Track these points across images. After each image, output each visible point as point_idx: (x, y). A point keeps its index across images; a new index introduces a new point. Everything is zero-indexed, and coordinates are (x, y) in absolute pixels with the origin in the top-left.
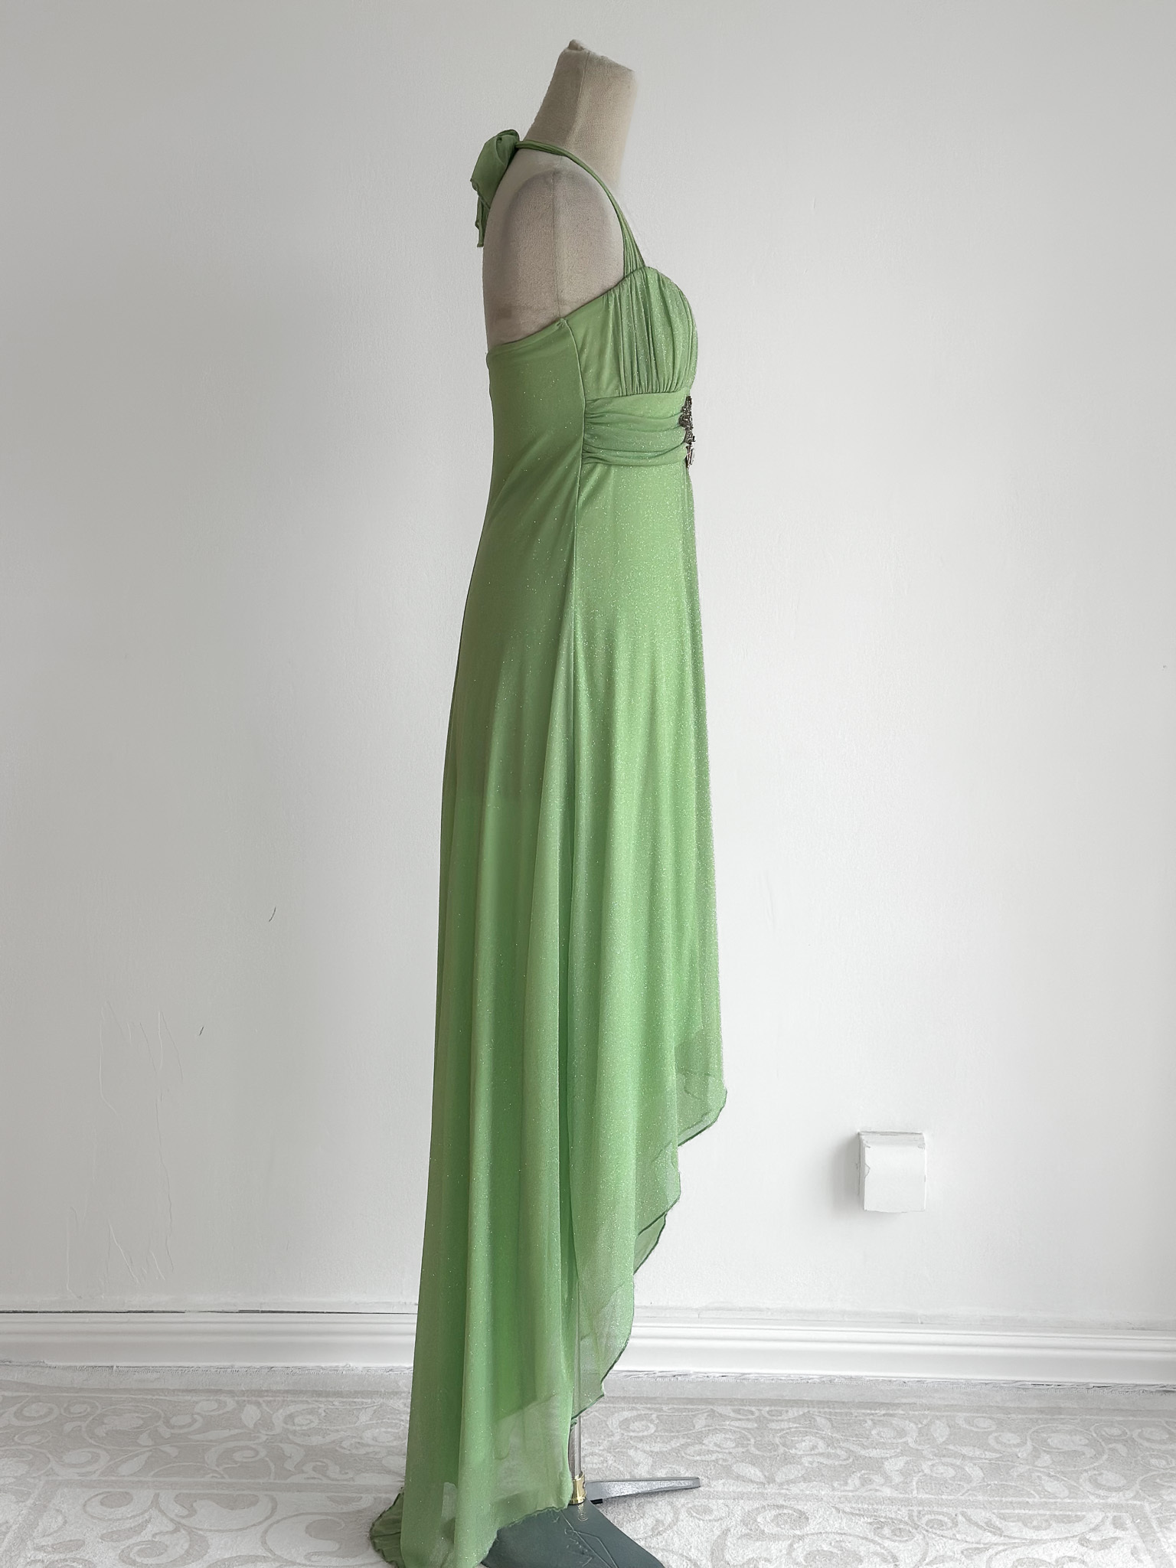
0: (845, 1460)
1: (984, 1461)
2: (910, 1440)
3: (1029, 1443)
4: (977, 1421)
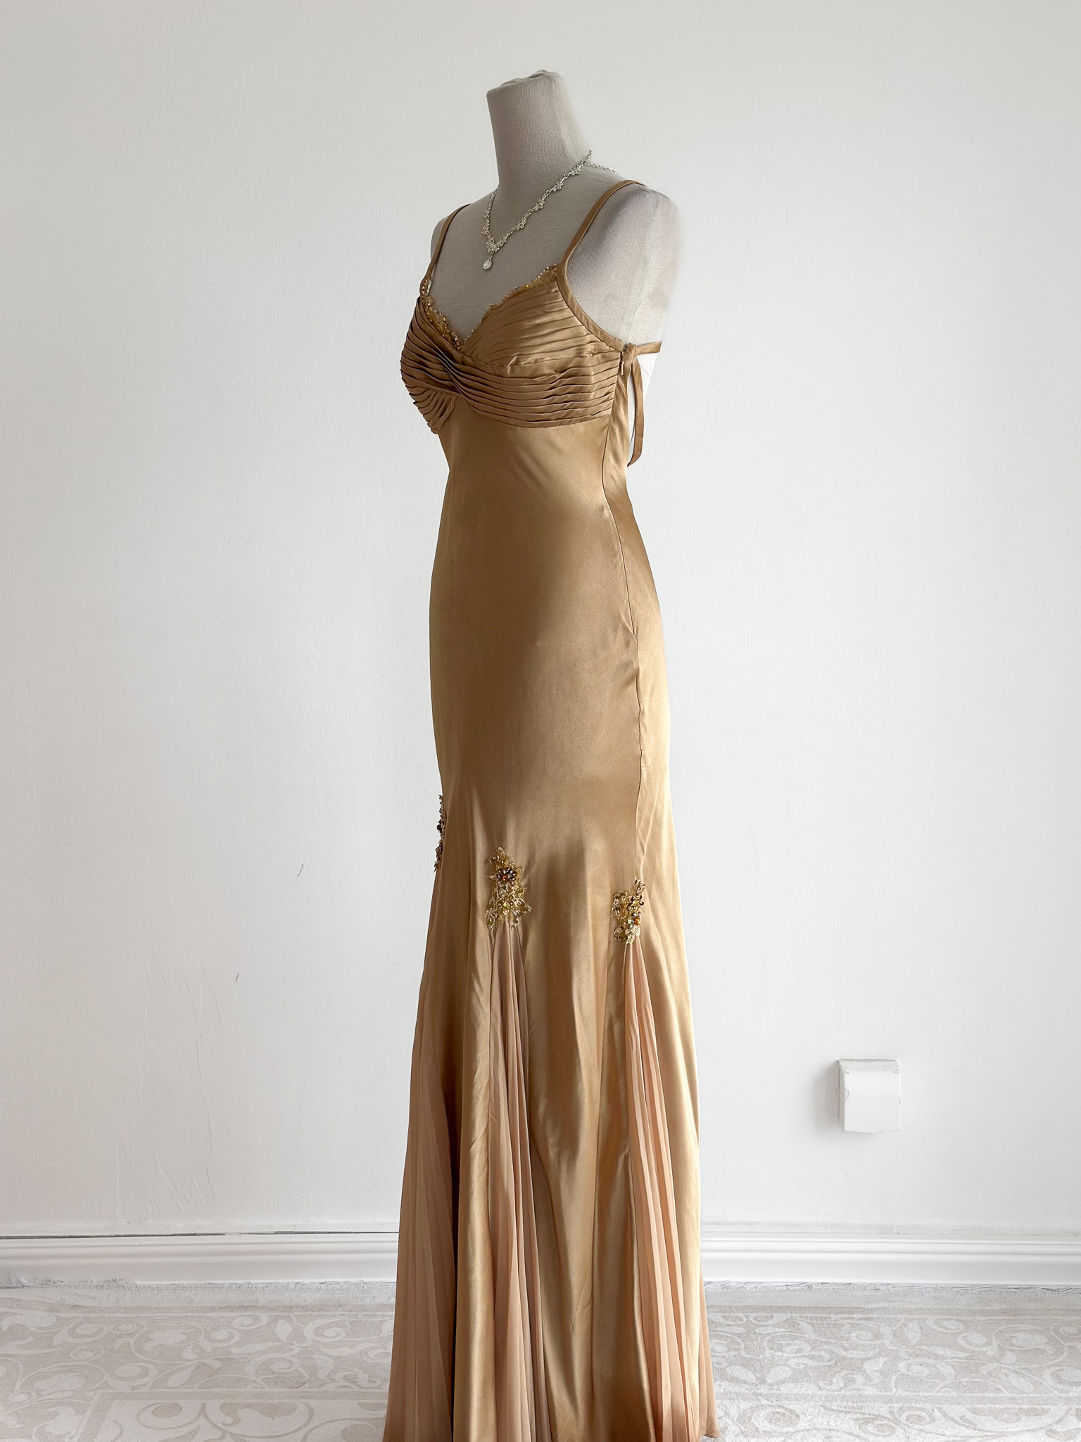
0: (829, 1361)
1: (955, 1359)
2: (887, 1343)
3: (994, 1341)
4: (946, 1323)
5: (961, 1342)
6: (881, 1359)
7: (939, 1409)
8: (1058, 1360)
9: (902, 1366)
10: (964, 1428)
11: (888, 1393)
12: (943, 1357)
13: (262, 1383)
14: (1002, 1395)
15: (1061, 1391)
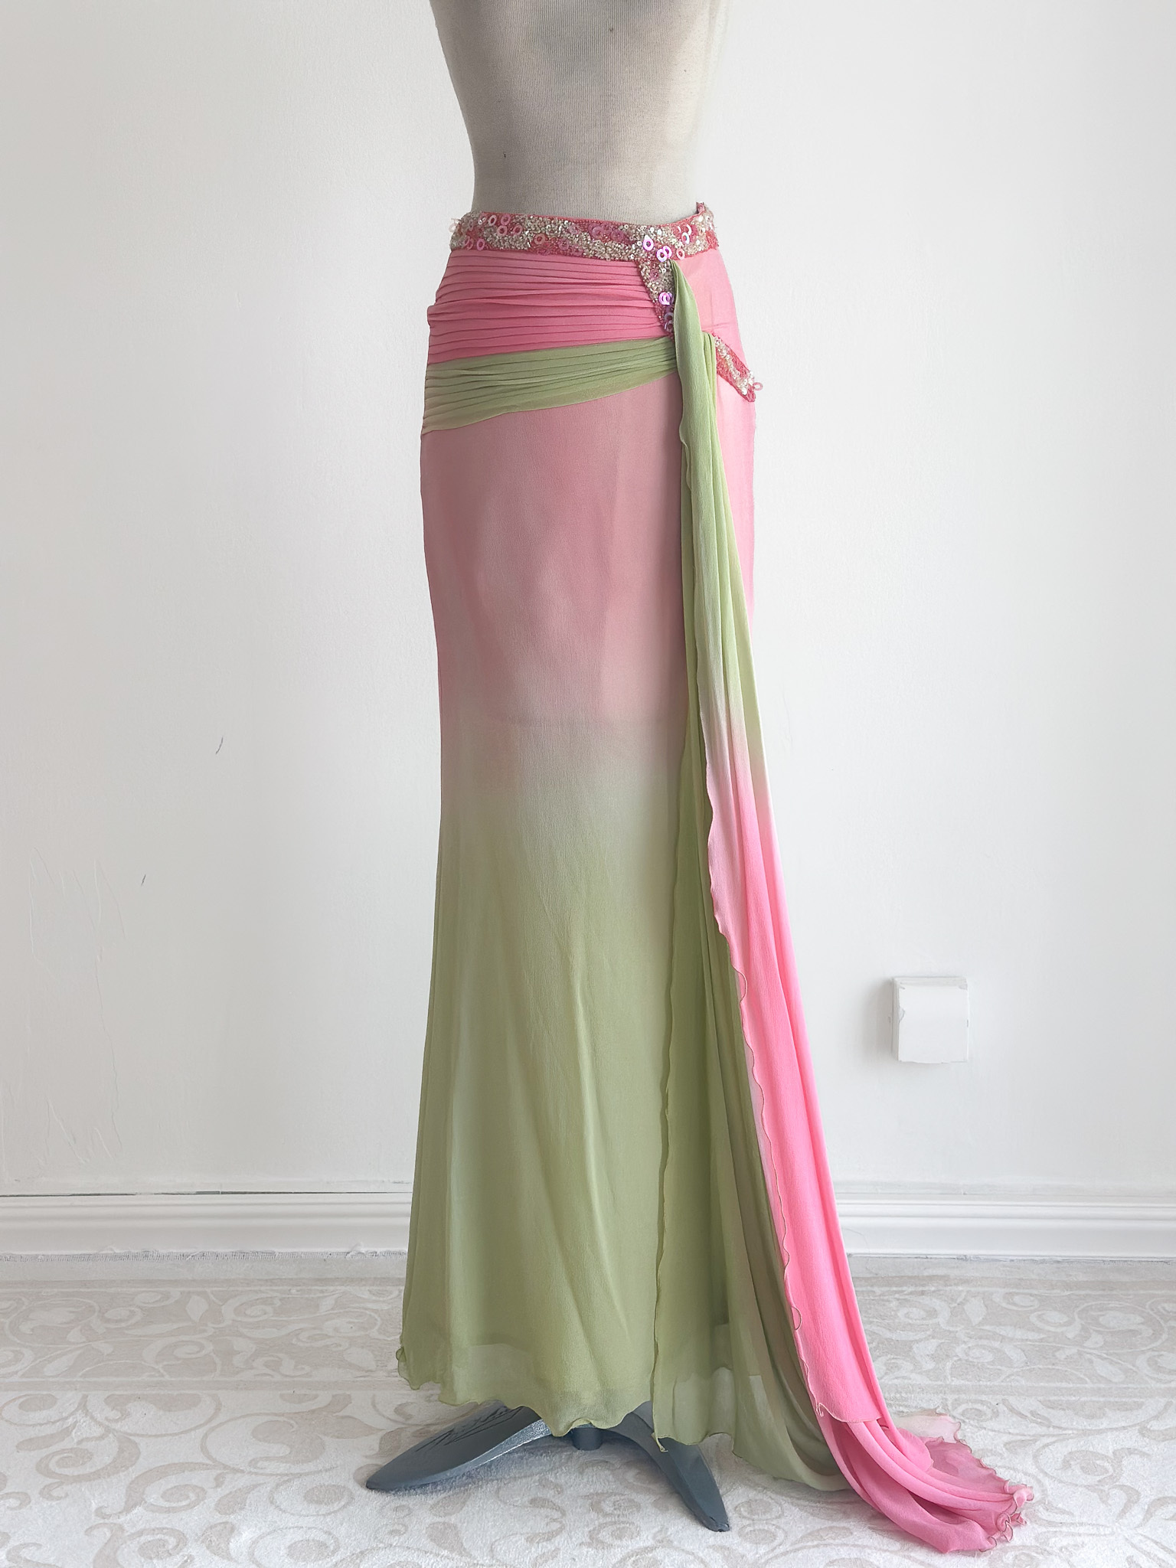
1: (1027, 1342)
2: (942, 1322)
3: (1077, 1320)
4: (1017, 1299)
5: (1033, 1318)
6: (932, 1340)
7: (1004, 1401)
8: (1154, 1345)
9: (959, 1350)
10: (1034, 1425)
11: (939, 1383)
12: (1011, 1340)
13: (162, 1371)
14: (1087, 1386)
15: (1160, 1381)
